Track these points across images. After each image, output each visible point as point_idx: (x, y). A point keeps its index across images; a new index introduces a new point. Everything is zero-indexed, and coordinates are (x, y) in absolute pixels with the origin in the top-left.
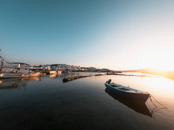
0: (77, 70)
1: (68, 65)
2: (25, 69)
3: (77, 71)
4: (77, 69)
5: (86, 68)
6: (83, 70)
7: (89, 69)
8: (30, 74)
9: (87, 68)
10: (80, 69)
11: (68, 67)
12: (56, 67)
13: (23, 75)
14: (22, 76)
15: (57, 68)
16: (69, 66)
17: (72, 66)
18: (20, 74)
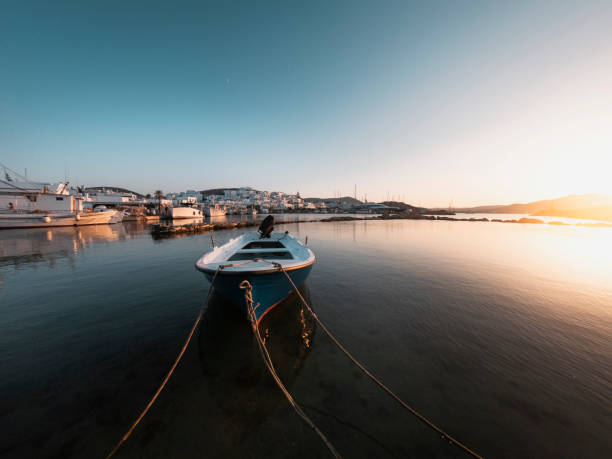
0: (290, 208)
1: (257, 192)
2: (58, 199)
3: (289, 211)
4: (289, 203)
5: (323, 201)
6: (311, 206)
7: (332, 205)
8: (75, 217)
9: (327, 201)
10: (301, 205)
11: (258, 196)
12: (218, 200)
13: (48, 219)
14: (45, 222)
15: (221, 202)
16: (262, 195)
17: (274, 195)
18: (40, 215)
